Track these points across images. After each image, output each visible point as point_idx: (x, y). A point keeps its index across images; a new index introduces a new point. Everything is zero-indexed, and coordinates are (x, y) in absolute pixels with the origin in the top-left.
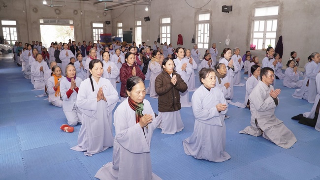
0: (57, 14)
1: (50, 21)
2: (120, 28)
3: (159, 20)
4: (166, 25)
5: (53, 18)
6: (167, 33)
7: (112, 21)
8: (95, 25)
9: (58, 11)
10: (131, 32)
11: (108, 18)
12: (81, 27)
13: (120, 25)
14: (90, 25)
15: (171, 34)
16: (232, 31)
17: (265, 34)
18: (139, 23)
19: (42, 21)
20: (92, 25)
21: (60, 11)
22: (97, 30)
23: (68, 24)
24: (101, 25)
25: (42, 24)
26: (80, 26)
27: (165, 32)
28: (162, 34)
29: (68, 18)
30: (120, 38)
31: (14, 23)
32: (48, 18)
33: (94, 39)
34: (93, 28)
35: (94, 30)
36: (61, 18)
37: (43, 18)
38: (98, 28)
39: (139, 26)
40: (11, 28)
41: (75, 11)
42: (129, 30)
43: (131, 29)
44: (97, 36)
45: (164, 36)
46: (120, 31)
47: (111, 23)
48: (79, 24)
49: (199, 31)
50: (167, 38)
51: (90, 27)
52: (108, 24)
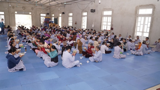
0: (23, 9)
1: (19, 13)
2: (53, 16)
5: (22, 11)
7: (50, 13)
8: (41, 15)
9: (24, 8)
10: (57, 19)
11: (48, 12)
12: (35, 15)
13: (53, 15)
14: (39, 15)
18: (61, 15)
19: (16, 12)
20: (40, 15)
21: (25, 8)
22: (42, 17)
23: (29, 14)
24: (45, 15)
25: (16, 14)
26: (34, 15)
29: (28, 11)
30: (53, 21)
31: (3, 13)
32: (19, 11)
33: (41, 21)
34: (40, 16)
35: (41, 17)
36: (25, 11)
37: (16, 11)
38: (43, 16)
39: (60, 16)
40: (2, 16)
41: (32, 8)
42: (56, 18)
43: (57, 17)
44: (43, 20)
45: (70, 21)
46: (53, 18)
47: (49, 14)
48: (34, 14)
49: (83, 20)
50: (71, 22)
51: (39, 16)
52: (48, 14)
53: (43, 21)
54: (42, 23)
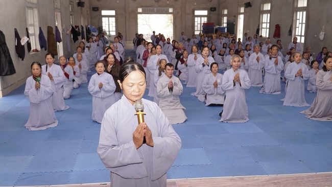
0: (155, 2)
1: (148, 10)
2: (225, 15)
4: (267, 12)
5: (152, 6)
6: (267, 23)
7: (219, 7)
8: (197, 13)
11: (214, 4)
12: (181, 15)
13: (226, 12)
14: (191, 12)
15: (270, 23)
16: (328, 22)
18: (242, 10)
19: (140, 10)
20: (194, 13)
22: (199, 18)
23: (167, 13)
24: (205, 13)
25: (140, 13)
26: (180, 14)
29: (167, 6)
30: (224, 28)
31: (113, 13)
32: (146, 7)
33: (196, 29)
34: (195, 16)
35: (196, 19)
36: (160, 6)
37: (141, 7)
38: (201, 16)
39: (242, 13)
40: (111, 19)
43: (235, 17)
44: (199, 25)
45: (264, 25)
46: (225, 20)
47: (217, 9)
48: (178, 12)
49: (298, 21)
50: (266, 28)
51: (191, 16)
53: (199, 29)
54: (197, 33)
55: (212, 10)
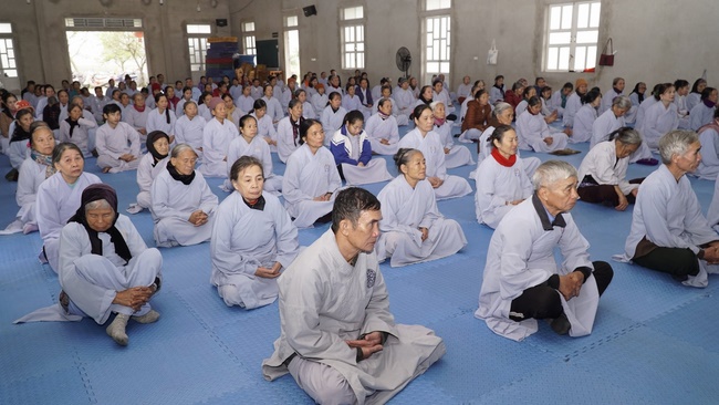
0: (104, 5)
1: (88, 22)
2: (250, 34)
3: (339, 13)
4: (354, 22)
5: (96, 15)
6: (356, 42)
7: (231, 20)
8: (191, 29)
10: (276, 42)
11: (222, 11)
12: (161, 33)
13: (250, 27)
14: (180, 28)
15: (365, 42)
16: (502, 32)
17: (574, 37)
18: (293, 21)
19: (70, 23)
20: (185, 29)
22: (196, 40)
23: (130, 28)
24: (206, 29)
25: (70, 29)
26: (158, 31)
27: (353, 40)
28: (345, 43)
29: (129, 15)
30: (252, 57)
31: (6, 28)
32: (83, 15)
33: (192, 61)
34: (187, 36)
35: (190, 40)
36: (113, 15)
37: (72, 15)
38: (199, 36)
39: (293, 28)
42: (270, 38)
43: (275, 35)
44: (197, 54)
45: (350, 48)
46: (250, 42)
47: (228, 23)
48: (154, 28)
50: (356, 52)
51: (181, 35)
52: (221, 26)
53: (198, 61)
54: (194, 68)
55: (219, 23)
